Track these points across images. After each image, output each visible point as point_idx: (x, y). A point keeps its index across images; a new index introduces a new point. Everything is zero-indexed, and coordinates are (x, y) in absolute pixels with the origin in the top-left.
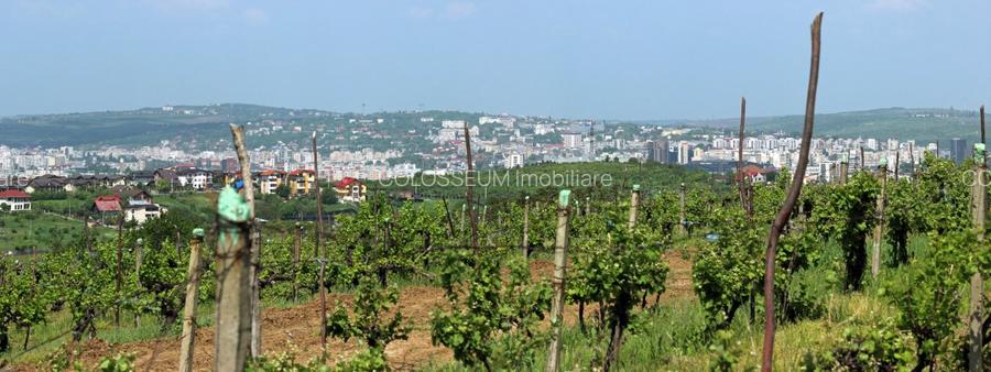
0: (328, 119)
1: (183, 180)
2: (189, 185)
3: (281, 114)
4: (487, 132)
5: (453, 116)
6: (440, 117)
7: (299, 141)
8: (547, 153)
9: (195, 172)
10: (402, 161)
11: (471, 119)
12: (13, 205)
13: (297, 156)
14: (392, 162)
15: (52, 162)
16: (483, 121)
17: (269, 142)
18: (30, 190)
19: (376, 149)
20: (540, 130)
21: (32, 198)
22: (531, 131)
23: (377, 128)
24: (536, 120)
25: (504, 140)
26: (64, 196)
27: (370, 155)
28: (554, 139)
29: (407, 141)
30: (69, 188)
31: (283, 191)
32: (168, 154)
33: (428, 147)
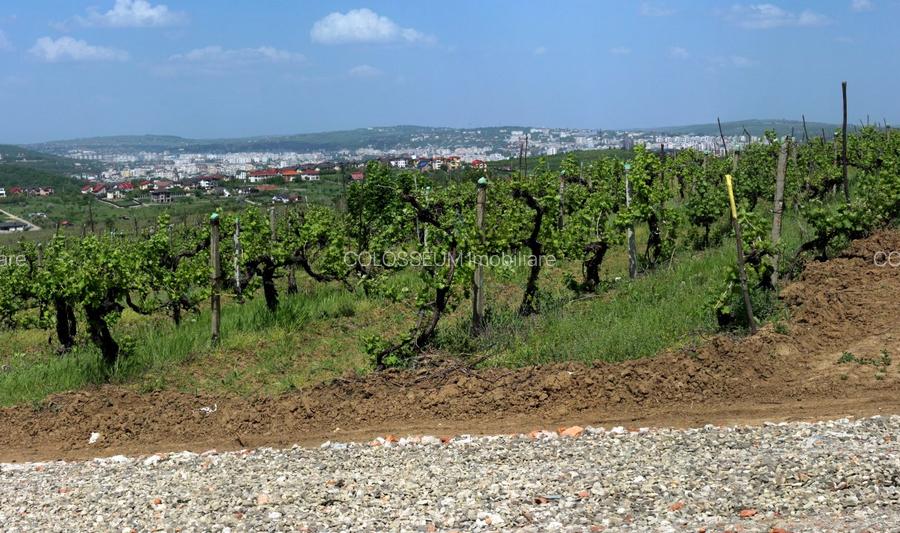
0: (452, 132)
1: (393, 163)
2: (396, 166)
3: (428, 130)
4: (535, 136)
5: (517, 129)
6: (510, 130)
7: (439, 143)
8: (568, 147)
9: (398, 159)
10: (494, 152)
11: (526, 130)
12: (311, 177)
13: (438, 151)
14: (488, 153)
15: (316, 157)
16: (532, 131)
17: (423, 144)
18: (317, 169)
19: (478, 147)
20: (563, 135)
21: (320, 173)
22: (558, 136)
23: (478, 136)
24: (560, 130)
25: (544, 141)
26: (335, 172)
27: (476, 150)
28: (571, 139)
29: (494, 142)
30: (337, 168)
31: (444, 168)
32: (372, 152)
33: (505, 145)
